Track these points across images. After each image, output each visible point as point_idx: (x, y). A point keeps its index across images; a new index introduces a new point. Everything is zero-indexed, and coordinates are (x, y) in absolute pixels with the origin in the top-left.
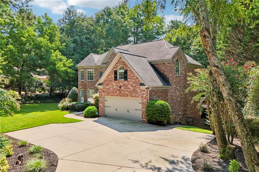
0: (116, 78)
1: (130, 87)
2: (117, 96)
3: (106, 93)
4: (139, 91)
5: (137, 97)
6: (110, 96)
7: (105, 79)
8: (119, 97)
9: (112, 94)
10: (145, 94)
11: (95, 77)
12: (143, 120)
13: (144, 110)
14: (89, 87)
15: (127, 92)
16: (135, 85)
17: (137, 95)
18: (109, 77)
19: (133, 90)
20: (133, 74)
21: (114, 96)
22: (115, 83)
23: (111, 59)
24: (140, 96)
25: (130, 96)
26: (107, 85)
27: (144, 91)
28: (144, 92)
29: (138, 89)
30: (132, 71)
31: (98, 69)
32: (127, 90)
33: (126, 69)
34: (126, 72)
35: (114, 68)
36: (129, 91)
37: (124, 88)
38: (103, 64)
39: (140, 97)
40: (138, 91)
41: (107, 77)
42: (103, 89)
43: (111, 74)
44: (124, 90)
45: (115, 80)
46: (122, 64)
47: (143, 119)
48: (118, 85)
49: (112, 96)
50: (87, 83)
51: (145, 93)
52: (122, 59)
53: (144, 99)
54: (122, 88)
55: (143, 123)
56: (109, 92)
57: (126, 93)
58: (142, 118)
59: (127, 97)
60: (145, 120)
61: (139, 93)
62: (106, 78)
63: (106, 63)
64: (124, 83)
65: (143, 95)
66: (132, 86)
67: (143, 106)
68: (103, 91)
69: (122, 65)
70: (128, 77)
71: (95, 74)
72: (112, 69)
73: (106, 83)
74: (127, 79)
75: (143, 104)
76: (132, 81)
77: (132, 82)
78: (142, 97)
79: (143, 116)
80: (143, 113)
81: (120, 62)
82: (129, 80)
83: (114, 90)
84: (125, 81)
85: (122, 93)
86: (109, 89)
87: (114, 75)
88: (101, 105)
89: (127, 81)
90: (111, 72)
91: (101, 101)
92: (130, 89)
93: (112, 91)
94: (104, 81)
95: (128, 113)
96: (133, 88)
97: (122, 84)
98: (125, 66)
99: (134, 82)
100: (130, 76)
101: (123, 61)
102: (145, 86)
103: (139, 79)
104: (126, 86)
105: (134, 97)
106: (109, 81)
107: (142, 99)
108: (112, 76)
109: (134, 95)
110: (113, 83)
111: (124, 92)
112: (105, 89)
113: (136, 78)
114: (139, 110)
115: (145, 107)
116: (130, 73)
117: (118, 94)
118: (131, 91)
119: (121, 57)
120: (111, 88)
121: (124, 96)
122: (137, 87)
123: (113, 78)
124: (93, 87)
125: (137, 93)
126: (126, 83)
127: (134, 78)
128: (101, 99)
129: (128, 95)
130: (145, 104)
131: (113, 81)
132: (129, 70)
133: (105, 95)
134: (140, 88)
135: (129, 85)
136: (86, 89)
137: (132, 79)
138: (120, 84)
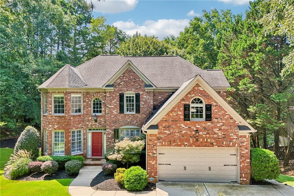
0: (187, 117)
1: (217, 132)
2: (191, 146)
3: (165, 141)
4: (234, 138)
5: (231, 147)
6: (174, 146)
7: (163, 118)
8: (194, 147)
9: (179, 143)
10: (246, 142)
11: (84, 107)
12: (242, 180)
14: (75, 125)
15: (211, 139)
16: (226, 128)
17: (231, 143)
18: (171, 114)
19: (223, 136)
20: (223, 112)
21: (183, 147)
22: (186, 125)
23: (125, 80)
24: (237, 144)
25: (216, 145)
26: (168, 127)
27: (245, 137)
28: (244, 139)
31: (92, 94)
32: (212, 136)
33: (209, 103)
34: (209, 108)
35: (183, 100)
36: (214, 138)
37: (206, 133)
38: (107, 86)
39: (236, 146)
40: (232, 137)
41: (168, 114)
42: (158, 135)
43: (176, 109)
44: (204, 136)
45: (184, 120)
46: (199, 95)
47: (242, 179)
48: (193, 128)
49: (180, 146)
50: (72, 118)
52: (201, 87)
53: (243, 148)
54: (201, 133)
55: (242, 184)
56: (172, 139)
57: (209, 140)
58: (240, 178)
59: (211, 147)
60: (245, 179)
61: (234, 140)
62: (165, 117)
63: (112, 85)
64: (204, 125)
65: (241, 143)
66: (220, 129)
67: (241, 160)
68: (158, 139)
69: (200, 96)
70: (212, 116)
71: (84, 101)
72: (179, 102)
73: (164, 125)
74: (211, 118)
75: (242, 156)
76: (220, 121)
77: (222, 124)
78: (240, 147)
79: (242, 174)
80: (242, 170)
81: (197, 92)
82: (214, 120)
83: (183, 137)
84: (207, 122)
85: (200, 141)
86: (171, 134)
87: (184, 112)
88: (153, 162)
89: (210, 122)
90: (177, 106)
91: (153, 156)
92: (216, 135)
93: (179, 138)
94: (160, 122)
95: (210, 171)
96: (223, 133)
97: (201, 126)
98: (207, 99)
99: (225, 124)
100: (216, 115)
101: (203, 91)
102: (251, 130)
103: (234, 120)
104: (209, 131)
105: (225, 147)
106: (172, 121)
107: (241, 148)
108: (179, 113)
109: (226, 143)
110: (181, 125)
111: (204, 140)
112: (162, 135)
113: (229, 117)
114: (230, 166)
115: (245, 160)
116: (218, 109)
117: (192, 144)
118: (220, 138)
119: (198, 83)
120: (176, 133)
121: (206, 145)
122: (230, 132)
123: (181, 117)
124: (81, 125)
125: (230, 140)
126: (209, 125)
127: (224, 117)
128: (152, 152)
129: (213, 144)
130: (245, 156)
131: (181, 121)
132: (215, 105)
133: (162, 146)
134: (237, 133)
135: (214, 128)
136: (70, 130)
137: (221, 119)
138: (197, 126)
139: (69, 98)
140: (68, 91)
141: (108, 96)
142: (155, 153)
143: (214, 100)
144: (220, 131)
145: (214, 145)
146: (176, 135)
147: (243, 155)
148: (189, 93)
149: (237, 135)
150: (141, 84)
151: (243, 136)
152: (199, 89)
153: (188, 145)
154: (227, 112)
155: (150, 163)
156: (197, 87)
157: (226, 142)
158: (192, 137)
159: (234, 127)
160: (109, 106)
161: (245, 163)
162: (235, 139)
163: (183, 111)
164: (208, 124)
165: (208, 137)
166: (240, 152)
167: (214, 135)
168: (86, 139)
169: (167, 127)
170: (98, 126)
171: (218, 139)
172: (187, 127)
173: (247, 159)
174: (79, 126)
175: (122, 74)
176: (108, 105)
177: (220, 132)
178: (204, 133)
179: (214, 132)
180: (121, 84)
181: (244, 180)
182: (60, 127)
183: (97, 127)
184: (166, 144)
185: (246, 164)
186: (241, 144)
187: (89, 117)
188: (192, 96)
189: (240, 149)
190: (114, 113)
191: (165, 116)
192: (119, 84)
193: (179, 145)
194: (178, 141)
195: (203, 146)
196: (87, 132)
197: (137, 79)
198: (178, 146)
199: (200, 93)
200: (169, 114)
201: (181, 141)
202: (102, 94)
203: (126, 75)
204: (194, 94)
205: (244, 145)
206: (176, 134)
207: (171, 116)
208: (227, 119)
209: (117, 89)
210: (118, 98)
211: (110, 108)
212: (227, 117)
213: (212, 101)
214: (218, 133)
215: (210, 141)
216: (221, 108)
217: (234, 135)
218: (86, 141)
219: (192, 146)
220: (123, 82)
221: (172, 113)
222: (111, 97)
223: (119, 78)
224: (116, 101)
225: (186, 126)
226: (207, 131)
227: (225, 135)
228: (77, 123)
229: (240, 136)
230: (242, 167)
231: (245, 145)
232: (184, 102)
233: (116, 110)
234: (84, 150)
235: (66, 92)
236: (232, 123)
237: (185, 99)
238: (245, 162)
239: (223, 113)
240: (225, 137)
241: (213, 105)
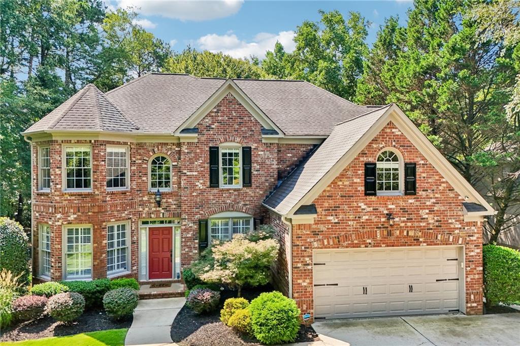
0: (370, 188)
1: (426, 216)
2: (377, 245)
3: (328, 238)
4: (457, 226)
5: (451, 244)
6: (347, 247)
7: (324, 191)
8: (383, 248)
9: (356, 242)
10: (477, 233)
11: (133, 175)
12: (470, 307)
13: (471, 279)
14: (116, 213)
15: (415, 230)
16: (443, 208)
17: (451, 238)
18: (340, 183)
19: (437, 224)
20: (437, 178)
21: (363, 248)
22: (369, 205)
23: (220, 118)
24: (461, 239)
25: (424, 242)
26: (334, 210)
27: (474, 224)
28: (473, 228)
29: (453, 221)
30: (431, 167)
31: (150, 149)
32: (416, 224)
33: (412, 161)
34: (411, 170)
35: (363, 154)
36: (421, 229)
37: (405, 219)
38: (183, 131)
39: (460, 242)
40: (452, 226)
41: (334, 183)
42: (314, 226)
43: (349, 173)
44: (403, 225)
45: (366, 194)
46: (394, 143)
47: (469, 305)
48: (381, 209)
49: (358, 246)
50: (108, 199)
51: (476, 231)
52: (396, 128)
53: (472, 246)
54: (397, 219)
55: (470, 315)
56: (343, 233)
57: (411, 233)
58: (467, 303)
59: (415, 245)
60: (475, 305)
61: (457, 231)
62: (329, 189)
63: (194, 129)
64: (402, 203)
65: (469, 236)
66: (431, 211)
67: (468, 269)
68: (315, 234)
69: (395, 146)
70: (417, 185)
72: (356, 159)
73: (326, 205)
74: (415, 190)
75: (469, 261)
76: (432, 196)
77: (434, 200)
78: (467, 243)
79: (470, 295)
80: (470, 287)
81: (389, 138)
82: (420, 193)
83: (364, 228)
84: (408, 196)
85: (395, 235)
86: (339, 223)
87: (365, 178)
88: (304, 282)
89: (413, 197)
90: (352, 167)
91: (305, 270)
92: (425, 222)
93: (356, 230)
94: (317, 199)
95: (411, 293)
96: (436, 218)
97: (396, 206)
98: (409, 152)
99: (439, 200)
100: (424, 183)
101: (401, 136)
102: (487, 210)
103: (457, 192)
104: (412, 214)
105: (441, 244)
106: (341, 196)
107: (468, 247)
108: (355, 180)
109: (441, 237)
110: (360, 205)
111: (403, 232)
112: (322, 225)
113: (447, 187)
114: (448, 281)
115: (475, 269)
116: (427, 172)
117: (381, 241)
118: (431, 227)
119: (393, 121)
120: (350, 220)
121: (406, 243)
122: (450, 216)
123: (359, 189)
124: (126, 212)
125: (449, 231)
126: (411, 203)
127: (438, 188)
128: (302, 262)
129: (419, 240)
130: (475, 261)
131: (360, 196)
132: (423, 164)
133: (321, 248)
134: (461, 217)
135: (421, 209)
136: (104, 224)
137: (433, 190)
138: (390, 207)
139: (102, 154)
140: (100, 139)
141: (186, 151)
142: (308, 262)
143: (420, 154)
144: (432, 214)
145: (421, 242)
146: (349, 226)
147: (472, 260)
148: (375, 140)
149: (462, 222)
150: (253, 129)
151: (472, 222)
152: (393, 133)
153: (373, 244)
154: (443, 178)
155: (299, 284)
156: (389, 128)
157: (442, 235)
158: (380, 228)
159: (456, 205)
160: (188, 173)
161: (475, 274)
162: (457, 228)
163: (363, 176)
164: (410, 201)
165: (410, 227)
166: (467, 253)
167: (421, 222)
168: (138, 242)
169: (332, 210)
170: (163, 214)
171: (428, 229)
172: (371, 209)
173: (479, 266)
174: (123, 215)
175: (215, 108)
176: (185, 171)
177: (431, 216)
178: (402, 219)
179: (420, 216)
180: (213, 126)
181: (473, 307)
182: (83, 218)
183: (162, 216)
184: (331, 243)
185: (477, 276)
186: (468, 239)
187: (143, 196)
188: (381, 146)
189: (466, 249)
190: (197, 188)
191: (328, 186)
192: (209, 128)
193: (356, 244)
194: (353, 236)
195: (401, 246)
196: (139, 227)
197: (245, 118)
198: (354, 247)
199: (394, 141)
200: (336, 183)
201: (359, 236)
202: (171, 149)
203: (222, 108)
204: (383, 143)
205: (472, 241)
206: (349, 222)
207: (341, 186)
208: (443, 190)
209: (203, 138)
210: (206, 156)
211: (190, 177)
212: (444, 187)
213: (417, 157)
214: (427, 218)
215: (413, 235)
216: (432, 170)
217: (456, 221)
218: (137, 247)
219: (381, 246)
220: (216, 124)
221: (341, 181)
222: (193, 155)
223: (209, 115)
224: (202, 163)
225: (369, 207)
226: (409, 214)
227: (441, 221)
228: (119, 208)
229: (467, 223)
230: (470, 282)
231: (475, 241)
232: (365, 159)
233: (202, 181)
234: (132, 267)
235: (95, 141)
236: (453, 198)
237: (366, 152)
238: (475, 271)
239: (437, 180)
240: (441, 226)
241: (418, 165)
